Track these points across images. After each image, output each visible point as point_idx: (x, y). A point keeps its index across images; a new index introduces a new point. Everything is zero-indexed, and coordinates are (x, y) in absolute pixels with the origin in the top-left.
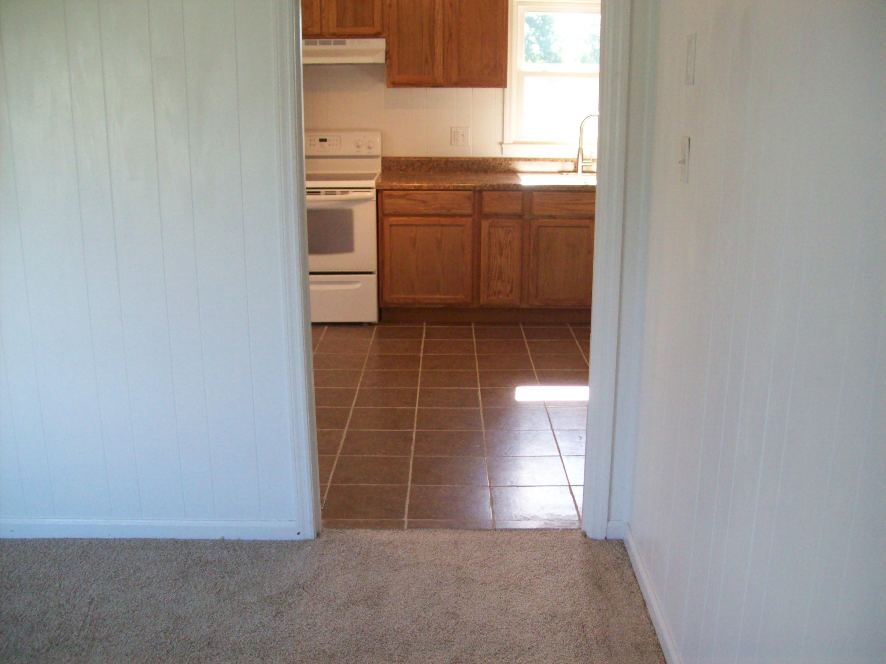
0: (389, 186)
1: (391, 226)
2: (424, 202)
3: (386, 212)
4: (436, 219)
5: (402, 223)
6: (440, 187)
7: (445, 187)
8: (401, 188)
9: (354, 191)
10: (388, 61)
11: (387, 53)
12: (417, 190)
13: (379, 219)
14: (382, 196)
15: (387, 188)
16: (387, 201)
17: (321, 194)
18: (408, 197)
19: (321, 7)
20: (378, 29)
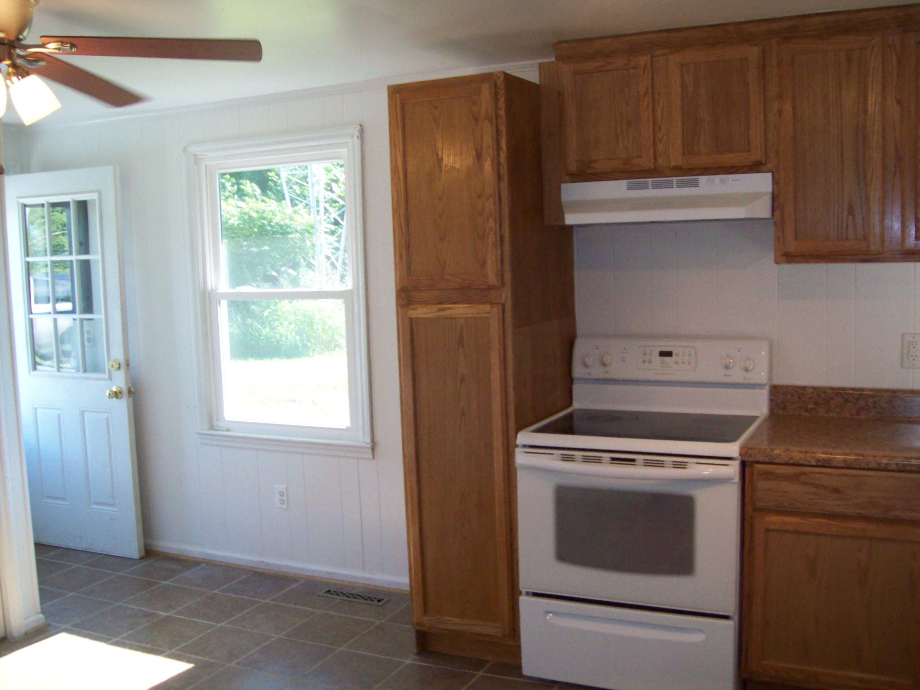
0: (766, 456)
1: (768, 530)
2: (836, 490)
3: (759, 504)
4: (860, 525)
5: (790, 528)
6: (869, 463)
7: (879, 464)
8: (791, 461)
9: (697, 463)
10: (777, 213)
11: (774, 198)
12: (823, 467)
13: (747, 517)
14: (752, 474)
15: (761, 460)
16: (761, 484)
17: (636, 463)
18: (803, 478)
19: (654, 121)
20: (757, 155)
